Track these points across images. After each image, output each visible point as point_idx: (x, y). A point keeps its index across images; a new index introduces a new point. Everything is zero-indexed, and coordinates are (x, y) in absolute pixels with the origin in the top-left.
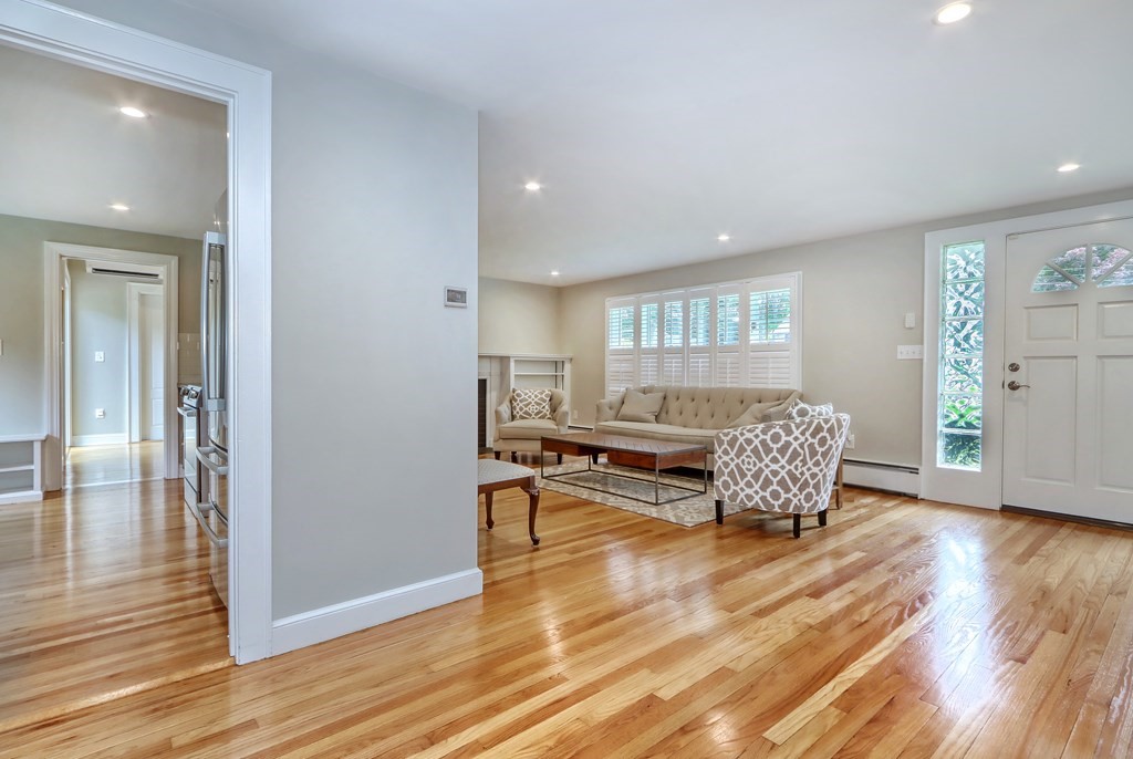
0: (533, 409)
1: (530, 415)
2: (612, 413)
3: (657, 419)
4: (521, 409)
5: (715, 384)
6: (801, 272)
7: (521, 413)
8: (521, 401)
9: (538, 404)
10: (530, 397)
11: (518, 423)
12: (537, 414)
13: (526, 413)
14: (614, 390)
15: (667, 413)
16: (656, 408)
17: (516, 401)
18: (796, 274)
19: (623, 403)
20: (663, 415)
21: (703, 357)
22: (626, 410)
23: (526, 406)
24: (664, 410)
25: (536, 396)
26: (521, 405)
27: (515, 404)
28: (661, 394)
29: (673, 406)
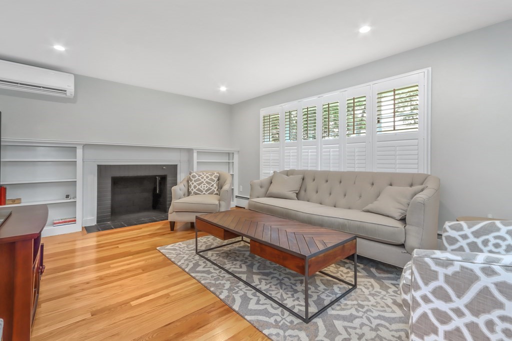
0: (204, 187)
1: (202, 192)
2: (263, 190)
3: (298, 196)
4: (195, 187)
5: (343, 169)
6: (430, 69)
7: (195, 190)
8: (195, 181)
9: (208, 183)
10: (203, 178)
11: (192, 199)
12: (206, 191)
13: (198, 190)
14: (266, 173)
15: (305, 191)
16: (297, 187)
17: (191, 181)
18: (425, 70)
19: (271, 183)
20: (302, 193)
21: (333, 148)
22: (274, 189)
23: (199, 184)
24: (303, 189)
25: (207, 177)
26: (195, 184)
27: (191, 183)
28: (301, 176)
29: (310, 185)
